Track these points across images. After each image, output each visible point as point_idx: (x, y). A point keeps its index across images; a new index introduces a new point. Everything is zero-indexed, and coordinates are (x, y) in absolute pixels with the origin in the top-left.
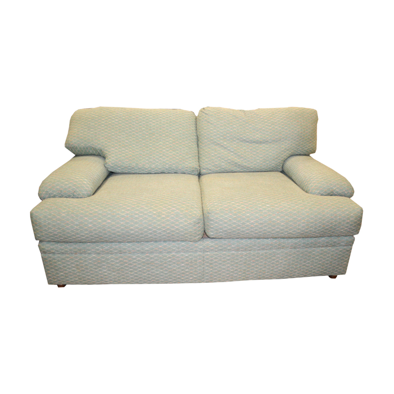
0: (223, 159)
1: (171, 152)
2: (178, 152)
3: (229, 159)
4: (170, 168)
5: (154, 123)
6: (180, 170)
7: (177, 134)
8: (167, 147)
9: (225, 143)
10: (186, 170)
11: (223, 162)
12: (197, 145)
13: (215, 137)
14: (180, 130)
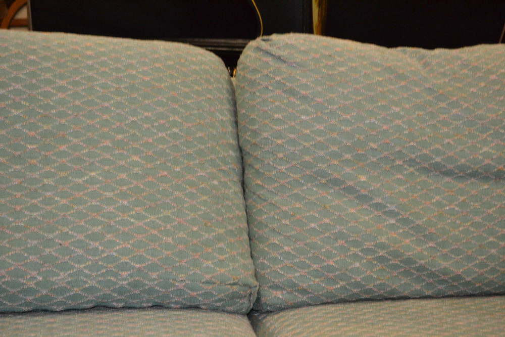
0: (356, 244)
1: (138, 217)
2: (167, 213)
3: (382, 246)
4: (135, 285)
5: (62, 89)
6: (179, 292)
7: (162, 140)
8: (123, 195)
9: (363, 178)
10: (207, 294)
11: (355, 257)
12: (238, 188)
13: (321, 153)
14: (175, 124)
